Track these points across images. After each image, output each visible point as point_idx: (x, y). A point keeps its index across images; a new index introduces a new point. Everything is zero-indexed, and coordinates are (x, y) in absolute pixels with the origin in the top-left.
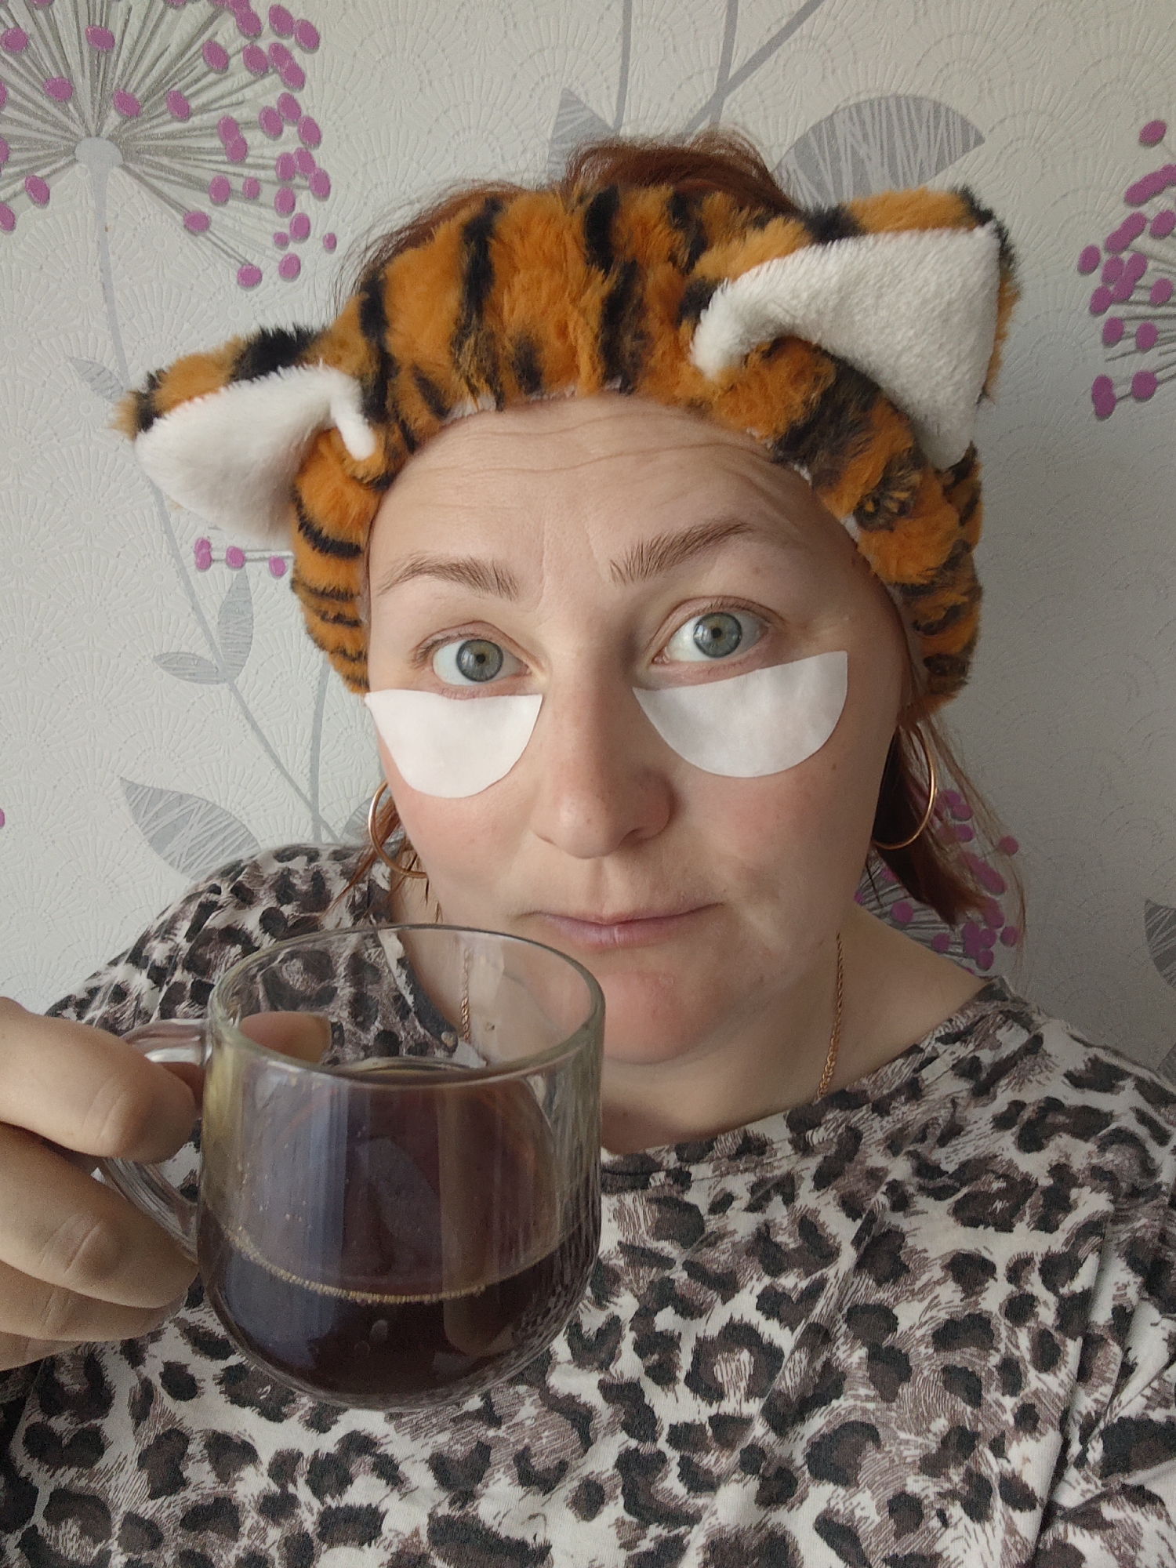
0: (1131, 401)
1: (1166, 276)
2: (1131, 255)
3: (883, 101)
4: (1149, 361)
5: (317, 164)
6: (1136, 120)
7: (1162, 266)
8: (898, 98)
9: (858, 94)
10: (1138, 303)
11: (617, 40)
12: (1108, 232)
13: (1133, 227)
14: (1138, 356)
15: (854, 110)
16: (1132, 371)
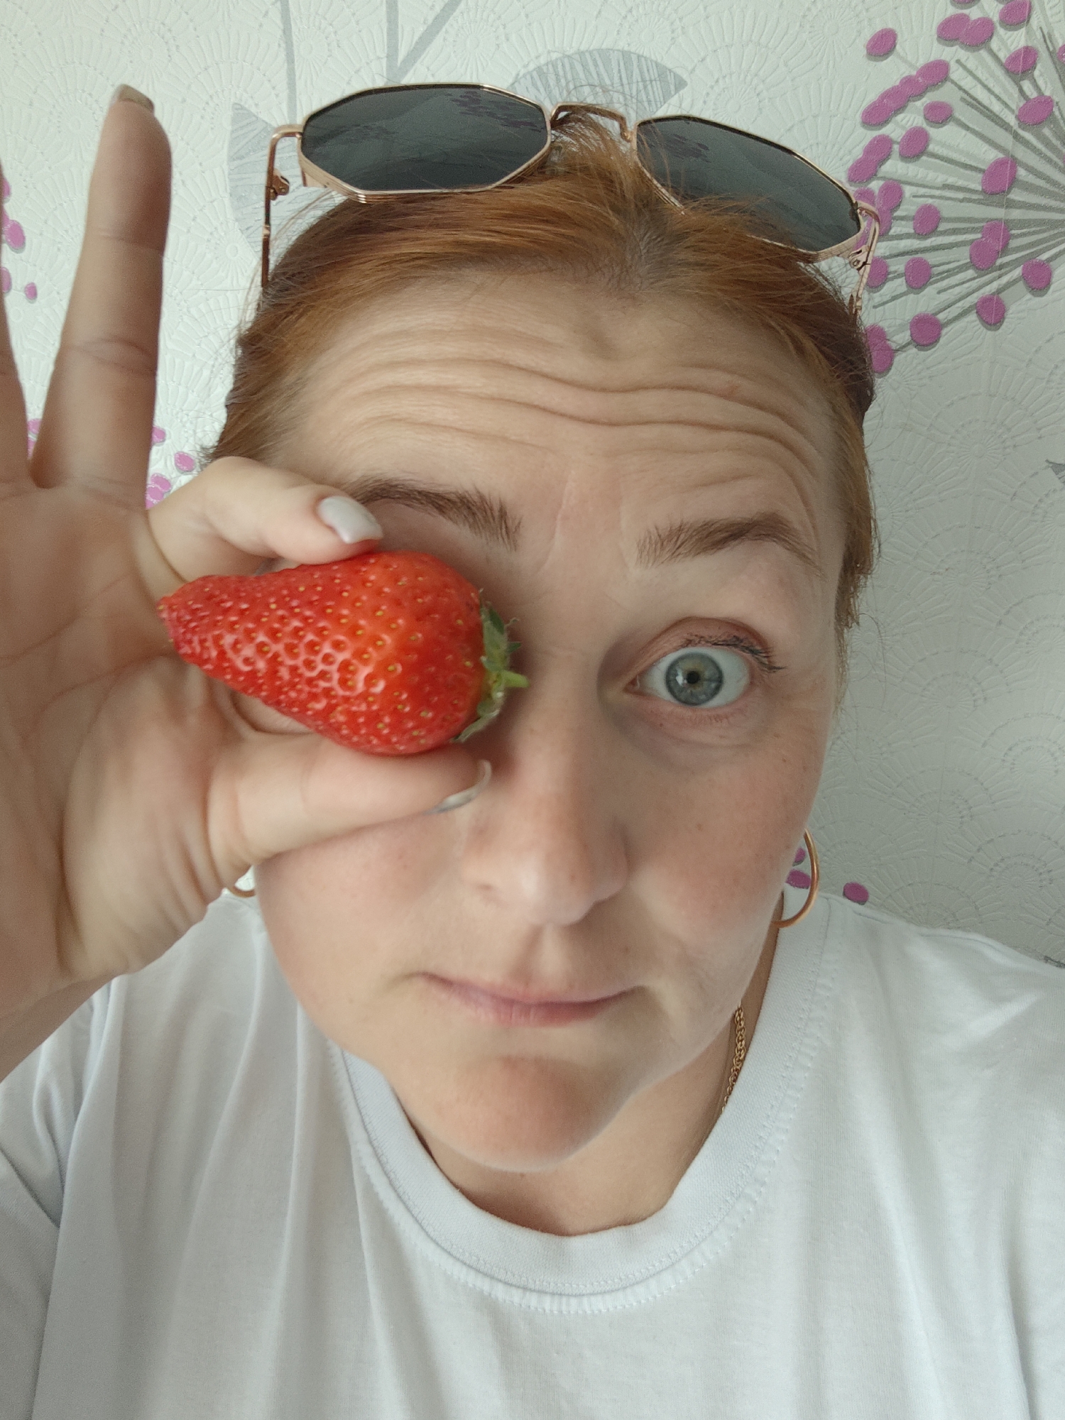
0: (913, 350)
1: (930, 201)
2: (881, 183)
3: (566, 61)
4: (927, 301)
5: (10, 219)
6: (859, 32)
7: (922, 191)
8: (581, 54)
9: (537, 57)
10: (899, 237)
11: (279, 45)
12: (850, 161)
13: (878, 151)
14: (912, 296)
15: (535, 74)
16: (909, 317)
